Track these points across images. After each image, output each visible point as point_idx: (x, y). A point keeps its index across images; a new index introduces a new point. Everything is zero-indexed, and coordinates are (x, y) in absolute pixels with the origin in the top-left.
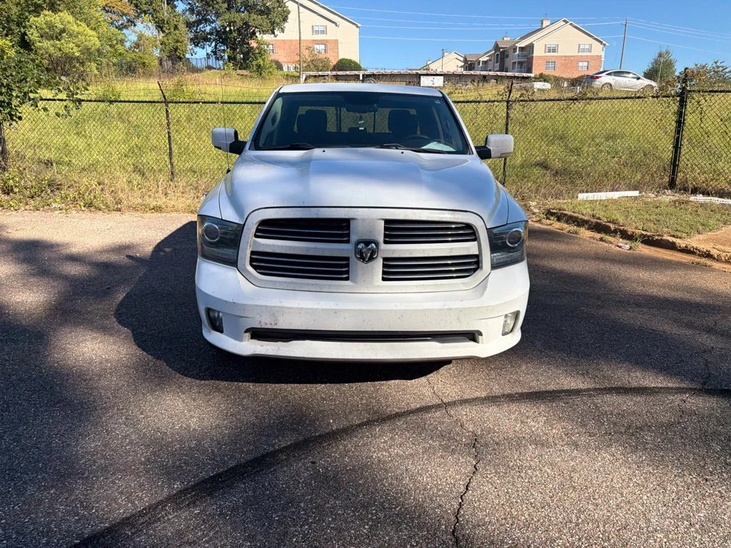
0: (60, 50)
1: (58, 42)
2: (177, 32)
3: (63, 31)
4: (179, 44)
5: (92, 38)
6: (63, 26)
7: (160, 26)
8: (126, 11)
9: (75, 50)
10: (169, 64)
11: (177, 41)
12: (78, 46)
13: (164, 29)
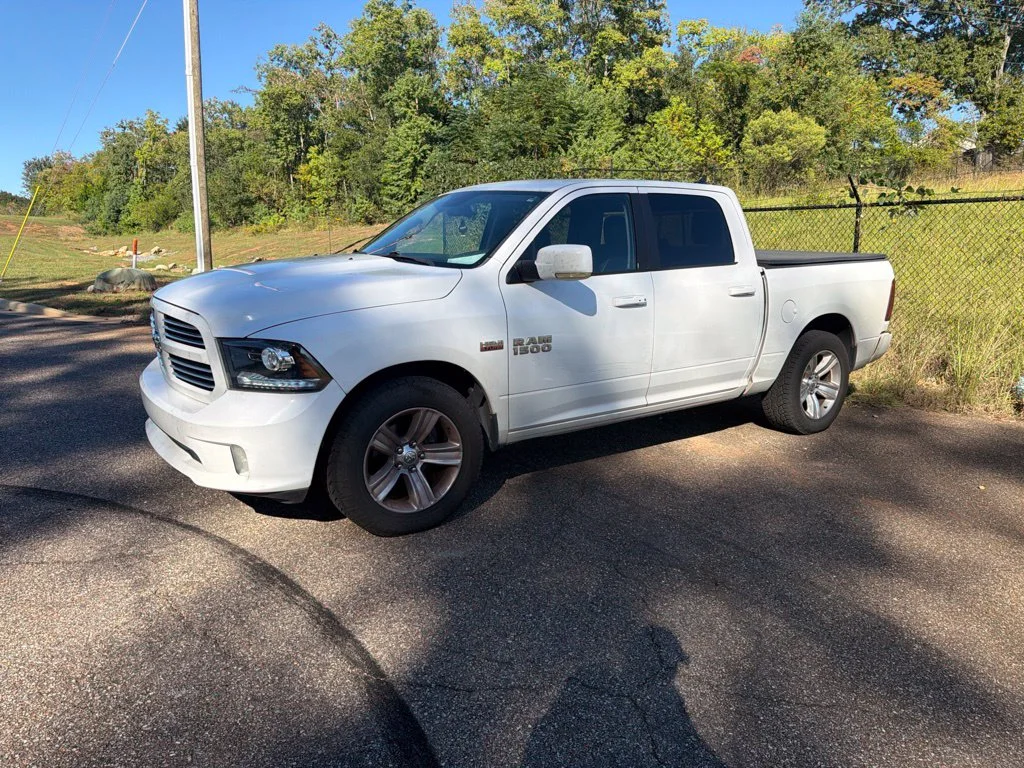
0: (770, 155)
1: (768, 146)
2: (1012, 108)
3: (779, 132)
4: (1010, 127)
5: (814, 137)
6: (779, 127)
7: (983, 104)
8: (927, 91)
9: (785, 154)
10: (985, 158)
11: (1009, 122)
12: (791, 148)
13: (989, 108)
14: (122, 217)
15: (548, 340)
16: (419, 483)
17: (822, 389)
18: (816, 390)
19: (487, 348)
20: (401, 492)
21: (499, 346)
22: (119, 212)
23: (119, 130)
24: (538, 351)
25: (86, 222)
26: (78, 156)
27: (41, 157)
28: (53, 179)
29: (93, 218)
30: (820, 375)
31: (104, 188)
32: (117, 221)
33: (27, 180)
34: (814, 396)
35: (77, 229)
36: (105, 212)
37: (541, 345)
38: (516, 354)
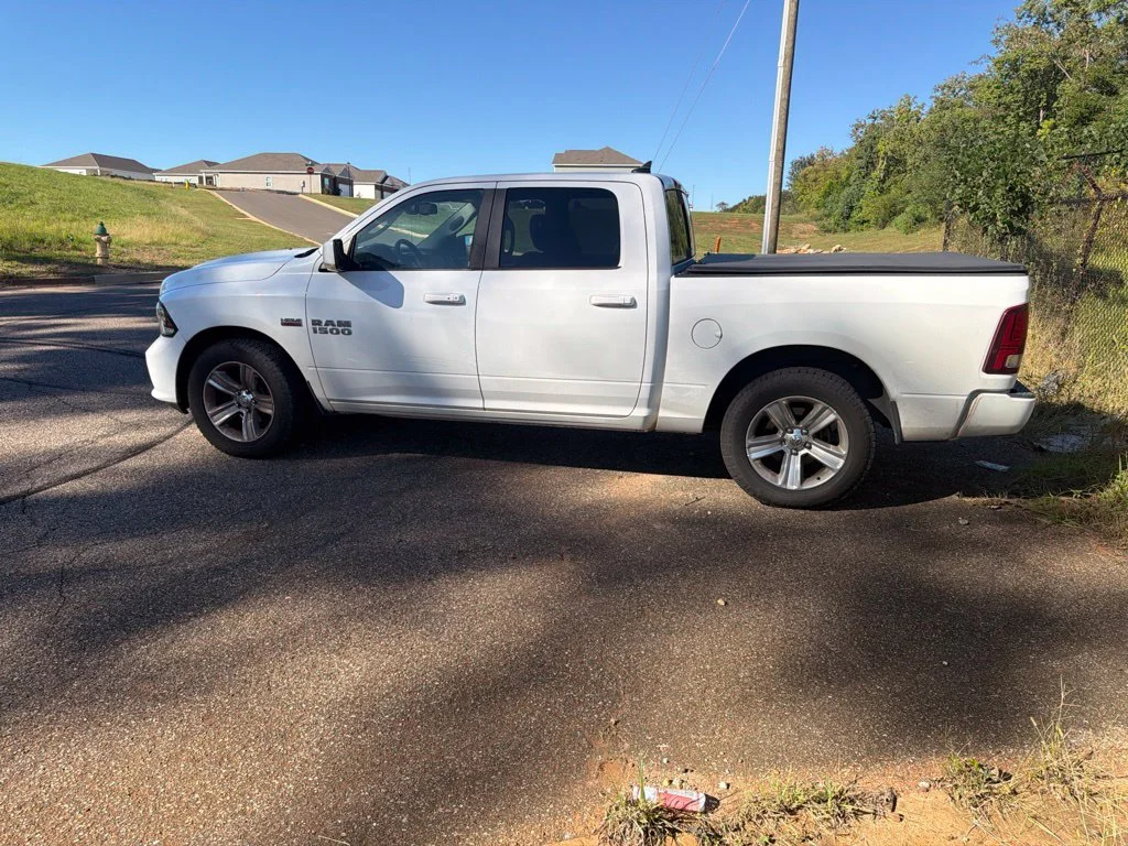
14: (854, 213)
15: (348, 324)
16: (248, 422)
17: (818, 452)
18: (805, 451)
19: (287, 323)
20: (234, 423)
21: (297, 323)
22: (851, 208)
23: (871, 121)
24: (338, 333)
25: (821, 219)
26: (837, 150)
27: (806, 155)
28: (812, 176)
29: (828, 216)
30: (812, 431)
31: (846, 184)
32: (848, 217)
33: (791, 179)
34: (798, 458)
35: (813, 227)
36: (840, 208)
37: (340, 329)
38: (315, 332)
